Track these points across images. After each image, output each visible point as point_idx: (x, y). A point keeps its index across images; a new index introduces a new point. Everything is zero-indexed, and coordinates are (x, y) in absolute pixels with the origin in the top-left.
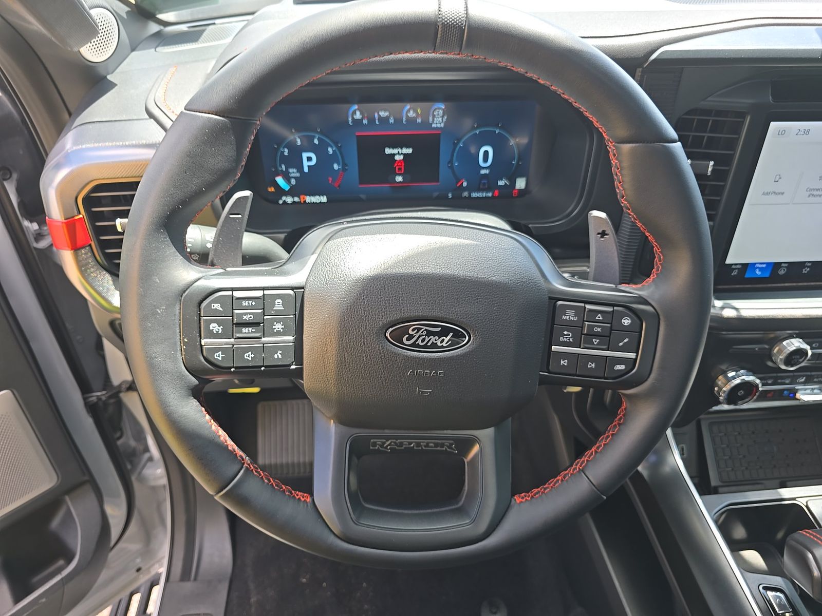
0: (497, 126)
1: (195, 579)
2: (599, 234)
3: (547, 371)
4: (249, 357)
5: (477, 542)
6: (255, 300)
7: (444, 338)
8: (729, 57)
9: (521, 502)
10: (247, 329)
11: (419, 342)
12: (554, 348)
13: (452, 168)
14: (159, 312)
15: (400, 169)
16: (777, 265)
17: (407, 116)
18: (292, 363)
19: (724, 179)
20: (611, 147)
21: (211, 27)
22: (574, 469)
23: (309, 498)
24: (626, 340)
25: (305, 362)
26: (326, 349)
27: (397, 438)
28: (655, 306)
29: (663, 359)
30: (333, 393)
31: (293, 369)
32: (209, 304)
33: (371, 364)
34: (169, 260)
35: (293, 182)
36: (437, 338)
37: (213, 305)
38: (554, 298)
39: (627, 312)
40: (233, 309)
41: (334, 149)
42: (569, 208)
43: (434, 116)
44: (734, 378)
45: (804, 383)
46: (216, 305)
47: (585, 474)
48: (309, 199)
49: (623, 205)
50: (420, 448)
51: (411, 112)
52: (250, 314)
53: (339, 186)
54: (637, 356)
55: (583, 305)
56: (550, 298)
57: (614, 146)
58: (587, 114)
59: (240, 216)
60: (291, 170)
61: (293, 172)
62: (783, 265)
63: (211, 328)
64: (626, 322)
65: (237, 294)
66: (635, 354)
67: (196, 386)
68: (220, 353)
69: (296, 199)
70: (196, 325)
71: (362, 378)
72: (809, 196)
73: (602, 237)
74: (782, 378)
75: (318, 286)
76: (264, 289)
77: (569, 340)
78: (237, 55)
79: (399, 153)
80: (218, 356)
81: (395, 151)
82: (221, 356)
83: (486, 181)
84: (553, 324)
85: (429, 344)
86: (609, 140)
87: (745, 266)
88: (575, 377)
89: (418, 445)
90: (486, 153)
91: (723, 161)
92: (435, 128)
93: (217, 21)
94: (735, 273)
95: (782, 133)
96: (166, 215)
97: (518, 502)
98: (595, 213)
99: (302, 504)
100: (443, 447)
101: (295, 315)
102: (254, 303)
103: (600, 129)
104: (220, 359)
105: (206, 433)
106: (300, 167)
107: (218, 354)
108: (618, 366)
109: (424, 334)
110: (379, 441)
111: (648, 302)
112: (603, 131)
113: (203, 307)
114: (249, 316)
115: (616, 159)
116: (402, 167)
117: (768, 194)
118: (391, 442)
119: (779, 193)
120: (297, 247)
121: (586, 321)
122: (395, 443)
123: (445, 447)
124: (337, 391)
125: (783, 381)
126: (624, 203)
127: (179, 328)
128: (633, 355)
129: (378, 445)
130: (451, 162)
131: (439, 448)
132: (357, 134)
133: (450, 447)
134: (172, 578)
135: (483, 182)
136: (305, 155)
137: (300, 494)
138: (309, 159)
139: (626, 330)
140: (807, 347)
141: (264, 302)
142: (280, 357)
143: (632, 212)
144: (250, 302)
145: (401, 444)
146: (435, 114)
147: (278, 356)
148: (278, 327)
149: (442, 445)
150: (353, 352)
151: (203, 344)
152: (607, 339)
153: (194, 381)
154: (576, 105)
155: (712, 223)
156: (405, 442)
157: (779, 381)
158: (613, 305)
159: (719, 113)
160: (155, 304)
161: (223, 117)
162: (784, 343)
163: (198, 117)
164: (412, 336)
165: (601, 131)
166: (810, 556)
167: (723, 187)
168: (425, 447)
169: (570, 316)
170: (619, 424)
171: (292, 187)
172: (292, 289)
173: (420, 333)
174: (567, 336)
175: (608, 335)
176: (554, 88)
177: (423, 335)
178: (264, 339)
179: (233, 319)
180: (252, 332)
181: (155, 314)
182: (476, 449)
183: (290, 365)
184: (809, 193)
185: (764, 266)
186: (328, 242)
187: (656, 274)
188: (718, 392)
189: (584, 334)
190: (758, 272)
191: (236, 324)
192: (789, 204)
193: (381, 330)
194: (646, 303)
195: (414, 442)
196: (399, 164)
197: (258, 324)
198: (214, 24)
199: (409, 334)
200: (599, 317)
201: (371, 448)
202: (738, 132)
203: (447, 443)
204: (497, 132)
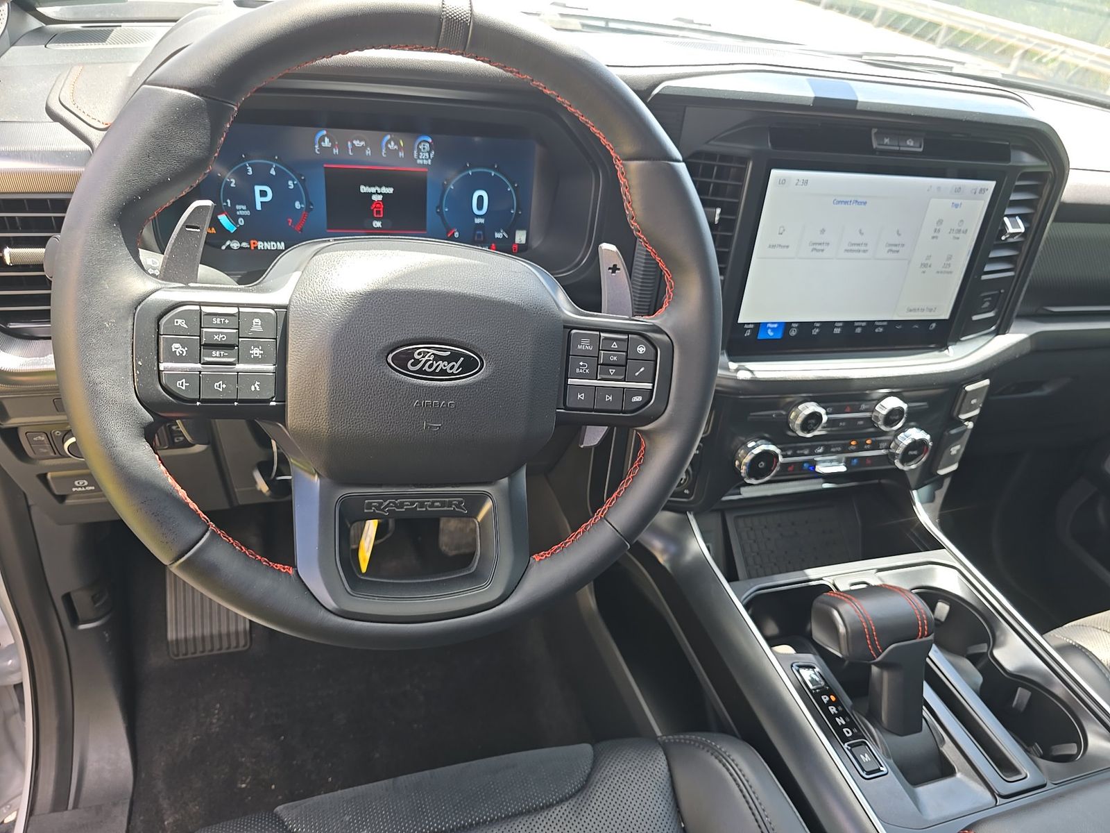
0: (492, 168)
1: (75, 806)
2: (610, 269)
3: (563, 407)
4: (220, 387)
5: (495, 607)
6: (230, 318)
7: (454, 363)
8: (728, 98)
9: (541, 559)
10: (218, 352)
11: (426, 368)
12: (570, 381)
13: (441, 214)
14: (107, 325)
15: (378, 212)
16: (788, 325)
17: (387, 148)
18: (273, 398)
19: (732, 229)
20: (619, 166)
21: (118, 28)
22: (595, 519)
23: (291, 569)
24: (642, 370)
25: (289, 394)
26: (315, 377)
27: (397, 497)
28: (670, 336)
29: (679, 389)
30: (324, 430)
31: (273, 406)
32: (171, 320)
33: (371, 393)
34: (120, 263)
35: (241, 222)
36: (446, 363)
37: (176, 320)
38: (569, 326)
39: (641, 339)
40: (201, 327)
41: (295, 182)
42: (577, 257)
43: (419, 150)
44: (753, 448)
45: (822, 454)
46: (180, 321)
47: (607, 521)
48: (260, 245)
49: (633, 228)
50: (424, 509)
51: (392, 143)
52: (222, 333)
53: (301, 230)
54: (653, 387)
55: (598, 333)
56: (565, 327)
57: (622, 164)
58: (593, 130)
59: (199, 230)
60: (238, 207)
61: (242, 209)
62: (793, 325)
63: (173, 350)
64: (641, 350)
65: (206, 309)
66: (651, 384)
67: (150, 424)
68: (184, 380)
69: (245, 245)
70: (154, 345)
71: (359, 411)
72: (812, 250)
73: (613, 272)
74: (801, 448)
75: (306, 302)
76: (238, 306)
77: (585, 371)
78: (187, 46)
79: (377, 193)
80: (182, 385)
81: (373, 190)
82: (184, 384)
83: (481, 232)
84: (568, 355)
85: (437, 371)
86: (617, 158)
87: (757, 325)
88: (593, 413)
89: (422, 504)
90: (480, 198)
91: (730, 210)
92: (420, 164)
93: (122, 24)
94: (748, 334)
95: (783, 182)
96: (121, 206)
97: (537, 560)
98: (605, 246)
99: (283, 576)
100: (451, 507)
101: (276, 339)
102: (227, 321)
103: (607, 147)
104: (184, 388)
105: (162, 484)
106: (251, 204)
107: (181, 382)
108: (635, 398)
109: (431, 358)
110: (375, 502)
111: (662, 330)
112: (611, 148)
113: (163, 323)
114: (221, 336)
115: (625, 178)
116: (381, 209)
117: (774, 246)
118: (390, 503)
119: (784, 246)
120: (274, 265)
121: (602, 350)
122: (394, 503)
123: (453, 506)
124: (329, 428)
125: (801, 452)
126: (634, 225)
127: (131, 348)
128: (649, 386)
129: (374, 506)
130: (440, 206)
131: (445, 509)
132: (325, 166)
133: (458, 506)
134: (38, 810)
135: (478, 232)
136: (258, 189)
137: (278, 565)
138: (262, 195)
139: (642, 359)
140: (822, 411)
141: (237, 320)
142: (258, 389)
143: (642, 234)
144: (223, 320)
145: (402, 505)
146: (420, 147)
147: (255, 388)
148: (256, 352)
149: (450, 504)
150: (349, 380)
151: (161, 368)
152: (623, 368)
153: (149, 418)
154: (583, 119)
155: (722, 278)
156: (407, 501)
157: (798, 452)
158: (627, 333)
159: (724, 157)
160: (102, 315)
161: (197, 94)
162: (800, 407)
163: (167, 93)
164: (417, 361)
165: (609, 148)
166: (835, 613)
167: (732, 237)
168: (429, 507)
169: (585, 346)
170: (639, 465)
171: (239, 229)
172: (273, 307)
173: (426, 358)
174: (583, 367)
175: (624, 363)
176: (561, 100)
177: (430, 360)
178: (239, 367)
179: (200, 339)
180: (224, 356)
181: (101, 328)
182: (488, 505)
183: (269, 401)
184: (812, 247)
185: (776, 326)
186: (316, 257)
187: (668, 302)
188: (740, 466)
189: (601, 364)
190: (770, 333)
191: (204, 345)
192: (793, 258)
193: (382, 353)
194: (659, 331)
195: (417, 502)
196: (378, 205)
197: (231, 347)
198: (120, 26)
199: (414, 359)
200: (615, 345)
201: (366, 511)
202: (741, 178)
203: (455, 501)
204: (493, 175)
